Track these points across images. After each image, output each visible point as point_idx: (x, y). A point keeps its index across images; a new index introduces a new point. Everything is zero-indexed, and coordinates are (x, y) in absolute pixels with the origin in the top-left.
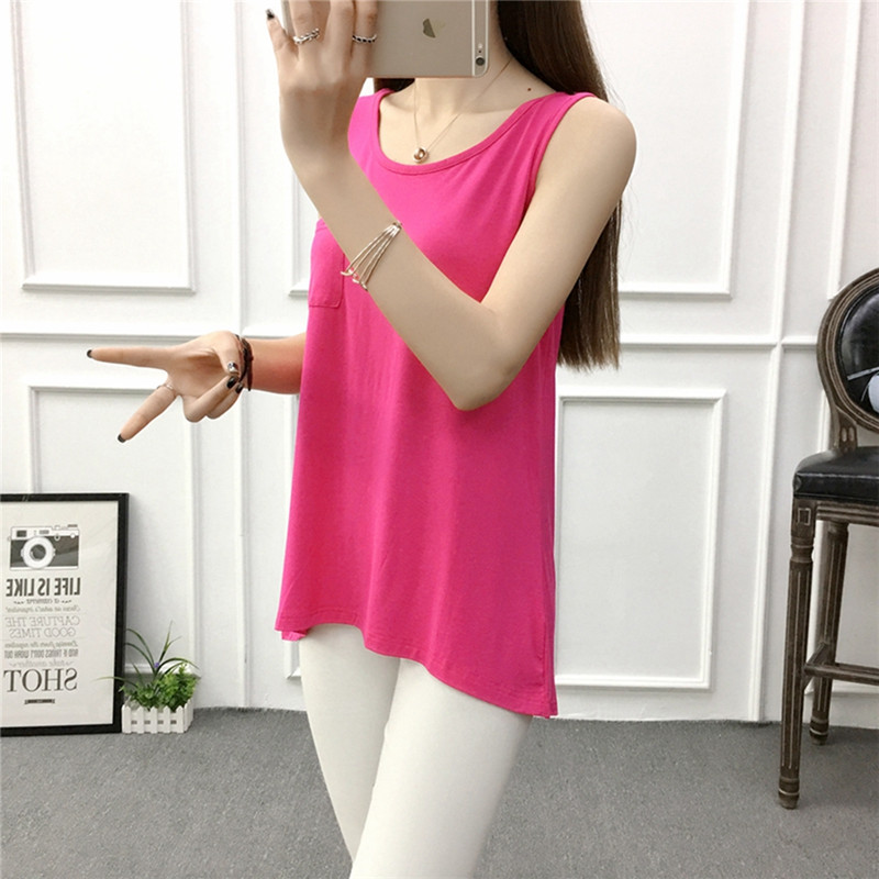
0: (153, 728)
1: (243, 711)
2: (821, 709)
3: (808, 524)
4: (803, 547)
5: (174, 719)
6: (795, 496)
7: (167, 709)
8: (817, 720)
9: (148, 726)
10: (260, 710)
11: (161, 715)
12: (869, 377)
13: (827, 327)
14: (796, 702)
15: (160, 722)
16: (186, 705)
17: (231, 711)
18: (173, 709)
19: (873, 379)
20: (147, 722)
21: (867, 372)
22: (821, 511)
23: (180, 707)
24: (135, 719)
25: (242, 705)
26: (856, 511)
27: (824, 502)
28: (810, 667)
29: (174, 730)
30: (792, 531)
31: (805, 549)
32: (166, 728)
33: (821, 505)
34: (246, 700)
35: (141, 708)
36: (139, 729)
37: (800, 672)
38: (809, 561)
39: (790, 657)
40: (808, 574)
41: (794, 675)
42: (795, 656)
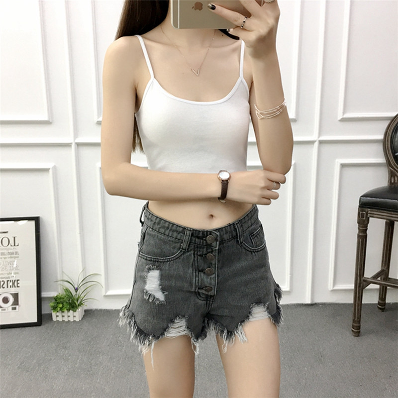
3: (365, 219)
4: (363, 228)
33: (370, 211)
37: (361, 281)
38: (365, 235)
39: (356, 274)
40: (364, 240)
41: (358, 282)
42: (358, 274)
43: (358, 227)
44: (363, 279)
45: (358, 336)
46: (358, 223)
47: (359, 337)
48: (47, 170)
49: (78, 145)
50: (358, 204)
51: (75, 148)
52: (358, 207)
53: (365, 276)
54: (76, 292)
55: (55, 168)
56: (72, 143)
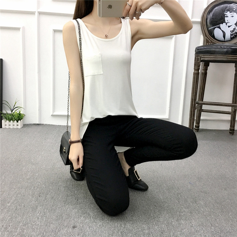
0: (11, 127)
1: (38, 124)
2: (198, 122)
3: (199, 61)
4: (197, 68)
5: (18, 124)
6: (196, 53)
7: (15, 121)
8: (197, 125)
9: (10, 126)
10: (43, 124)
11: (14, 123)
12: (214, 28)
13: (204, 15)
14: (194, 112)
15: (14, 125)
16: (21, 120)
17: (34, 124)
18: (17, 122)
19: (215, 29)
20: (10, 125)
21: (214, 27)
22: (202, 58)
23: (19, 121)
24: (6, 124)
25: (38, 123)
26: (212, 57)
27: (203, 55)
28: (197, 102)
29: (18, 128)
30: (194, 63)
31: (198, 69)
32: (15, 127)
33: (203, 56)
34: (39, 121)
35: (8, 121)
36: (7, 127)
37: (195, 103)
38: (198, 72)
41: (193, 104)
42: (194, 99)
43: (194, 68)
48: (18, 29)
49: (40, 13)
55: (24, 28)
56: (35, 12)
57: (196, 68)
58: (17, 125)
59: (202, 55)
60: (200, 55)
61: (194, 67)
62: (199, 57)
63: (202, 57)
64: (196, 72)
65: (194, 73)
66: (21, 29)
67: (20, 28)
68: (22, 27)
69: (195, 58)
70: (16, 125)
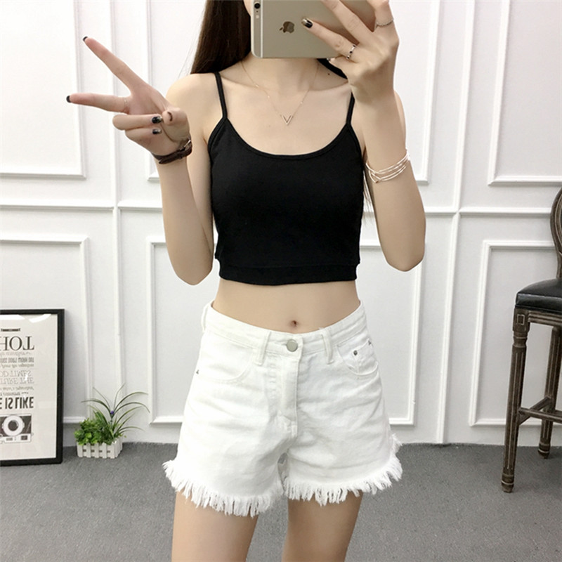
3: (523, 324)
6: (516, 307)
22: (533, 317)
27: (534, 312)
31: (522, 339)
33: (531, 313)
37: (516, 413)
38: (524, 347)
39: (510, 404)
40: (523, 354)
41: (512, 414)
42: (513, 403)
43: (513, 335)
44: (519, 410)
45: (510, 492)
46: (514, 330)
47: (512, 494)
48: (77, 244)
49: (122, 210)
50: (515, 304)
51: (118, 215)
52: (514, 307)
53: (522, 406)
54: (112, 417)
55: (88, 241)
56: (113, 208)
57: (518, 338)
58: (108, 452)
59: (530, 311)
60: (527, 311)
61: (515, 334)
62: (523, 315)
63: (530, 315)
64: (517, 346)
65: (514, 347)
66: (82, 246)
67: (80, 243)
68: (85, 241)
69: (515, 317)
70: (104, 451)
